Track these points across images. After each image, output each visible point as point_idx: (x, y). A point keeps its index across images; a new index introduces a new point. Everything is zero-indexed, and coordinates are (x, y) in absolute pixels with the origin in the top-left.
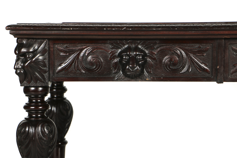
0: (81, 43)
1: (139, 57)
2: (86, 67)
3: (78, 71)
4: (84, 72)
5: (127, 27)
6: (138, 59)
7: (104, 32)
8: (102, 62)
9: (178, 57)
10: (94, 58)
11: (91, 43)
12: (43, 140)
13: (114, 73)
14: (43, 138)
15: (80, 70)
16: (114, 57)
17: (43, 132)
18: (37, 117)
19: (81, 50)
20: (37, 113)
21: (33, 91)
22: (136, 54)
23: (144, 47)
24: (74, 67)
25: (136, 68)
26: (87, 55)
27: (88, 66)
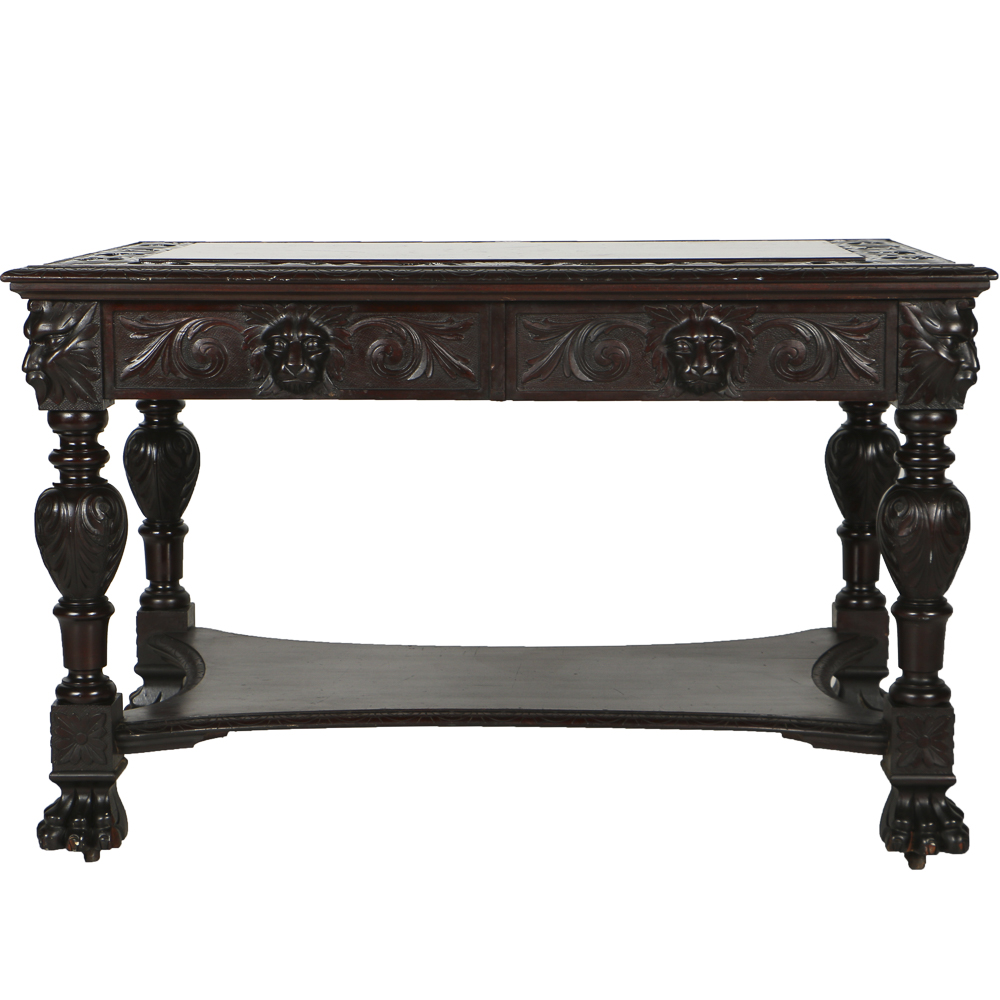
0: (177, 310)
1: (311, 344)
2: (189, 367)
3: (171, 376)
4: (185, 377)
5: (280, 275)
6: (308, 347)
7: (227, 286)
8: (226, 355)
9: (404, 344)
10: (207, 346)
11: (201, 310)
12: (93, 533)
13: (254, 380)
14: (93, 529)
15: (175, 373)
16: (254, 344)
17: (92, 517)
18: (79, 481)
19: (178, 327)
20: (79, 473)
21: (68, 421)
22: (304, 336)
23: (323, 319)
24: (162, 366)
25: (303, 370)
26: (192, 338)
27: (194, 364)
